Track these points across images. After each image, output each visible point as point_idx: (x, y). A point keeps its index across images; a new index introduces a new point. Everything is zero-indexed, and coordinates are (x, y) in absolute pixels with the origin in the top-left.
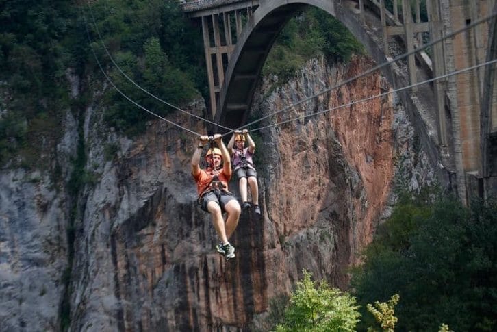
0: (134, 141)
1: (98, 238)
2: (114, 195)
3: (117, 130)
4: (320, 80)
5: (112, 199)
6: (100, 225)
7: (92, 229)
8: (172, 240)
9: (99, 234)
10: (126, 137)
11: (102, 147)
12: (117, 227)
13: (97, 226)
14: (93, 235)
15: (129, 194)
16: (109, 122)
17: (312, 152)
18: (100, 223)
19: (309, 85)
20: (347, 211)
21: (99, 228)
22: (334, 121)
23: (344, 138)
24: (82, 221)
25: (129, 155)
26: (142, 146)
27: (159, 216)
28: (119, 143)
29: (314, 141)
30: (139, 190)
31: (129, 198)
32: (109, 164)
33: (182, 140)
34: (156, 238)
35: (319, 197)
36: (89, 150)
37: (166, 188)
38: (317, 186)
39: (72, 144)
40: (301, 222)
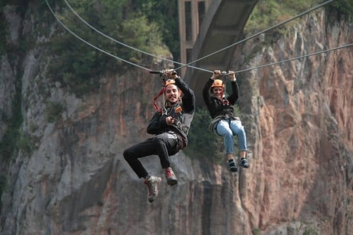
0: (83, 101)
1: (30, 216)
2: (54, 165)
3: (63, 86)
4: (317, 42)
5: (51, 169)
6: (34, 201)
7: (23, 205)
8: (121, 224)
9: (32, 212)
10: (74, 96)
11: (44, 106)
12: (55, 204)
13: (30, 201)
14: (24, 212)
15: (72, 164)
16: (55, 75)
17: (300, 129)
18: (34, 198)
19: (302, 47)
20: (340, 205)
21: (33, 205)
22: (331, 93)
23: (342, 115)
24: (12, 194)
25: (76, 118)
26: (92, 107)
27: (107, 194)
28: (65, 101)
29: (304, 116)
30: (84, 161)
31: (72, 170)
32: (51, 126)
33: (142, 105)
34: (102, 220)
35: (305, 186)
36: (27, 108)
37: (118, 161)
38: (304, 172)
39: (6, 99)
40: (281, 215)
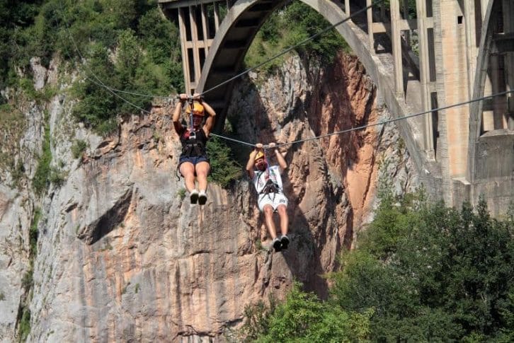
0: (104, 138)
1: (63, 239)
2: (82, 194)
3: (86, 126)
5: (79, 198)
6: (66, 226)
7: (56, 230)
8: (143, 243)
9: (65, 236)
10: (96, 134)
12: (84, 229)
13: (62, 227)
14: (58, 236)
15: (98, 193)
16: (78, 117)
21: (65, 230)
24: (46, 221)
25: (98, 153)
26: (112, 143)
27: (129, 217)
28: (88, 140)
30: (108, 190)
31: (98, 198)
32: (77, 161)
33: (155, 139)
34: (126, 240)
37: (137, 189)
39: (37, 140)
